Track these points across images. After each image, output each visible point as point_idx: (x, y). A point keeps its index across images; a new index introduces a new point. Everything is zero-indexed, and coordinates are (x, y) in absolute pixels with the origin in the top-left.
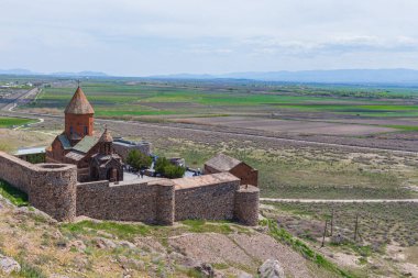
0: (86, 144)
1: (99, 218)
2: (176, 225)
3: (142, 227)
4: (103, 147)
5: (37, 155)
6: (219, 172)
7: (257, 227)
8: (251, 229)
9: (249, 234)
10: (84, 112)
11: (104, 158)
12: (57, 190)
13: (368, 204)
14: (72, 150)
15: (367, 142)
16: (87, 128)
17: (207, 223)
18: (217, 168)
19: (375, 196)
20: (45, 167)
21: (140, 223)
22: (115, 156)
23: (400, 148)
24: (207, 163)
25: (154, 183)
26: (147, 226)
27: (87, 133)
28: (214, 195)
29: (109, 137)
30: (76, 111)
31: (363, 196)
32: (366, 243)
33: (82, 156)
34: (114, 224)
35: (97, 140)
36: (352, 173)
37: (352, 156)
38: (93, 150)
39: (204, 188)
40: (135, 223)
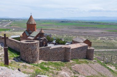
0: (35, 34)
1: (46, 60)
2: (71, 61)
3: (61, 63)
4: (41, 35)
5: (17, 38)
6: (79, 43)
7: (94, 60)
8: (92, 61)
9: (93, 63)
10: (33, 23)
11: (41, 39)
12: (33, 51)
13: (109, 51)
14: (30, 36)
15: (102, 34)
16: (34, 29)
17: (80, 60)
18: (78, 41)
19: (110, 48)
20: (27, 41)
21: (60, 61)
22: (45, 38)
23: (111, 36)
24: (73, 40)
25: (64, 47)
26: (62, 63)
27: (34, 30)
28: (81, 50)
29: (43, 31)
30: (31, 23)
31: (106, 49)
32: (115, 63)
33: (34, 38)
34: (52, 62)
35: (39, 32)
36: (101, 43)
37: (100, 38)
38: (37, 36)
39: (78, 48)
40: (58, 62)
